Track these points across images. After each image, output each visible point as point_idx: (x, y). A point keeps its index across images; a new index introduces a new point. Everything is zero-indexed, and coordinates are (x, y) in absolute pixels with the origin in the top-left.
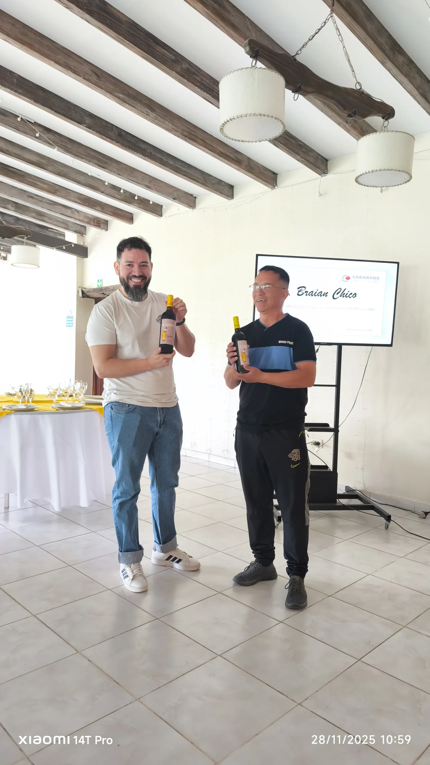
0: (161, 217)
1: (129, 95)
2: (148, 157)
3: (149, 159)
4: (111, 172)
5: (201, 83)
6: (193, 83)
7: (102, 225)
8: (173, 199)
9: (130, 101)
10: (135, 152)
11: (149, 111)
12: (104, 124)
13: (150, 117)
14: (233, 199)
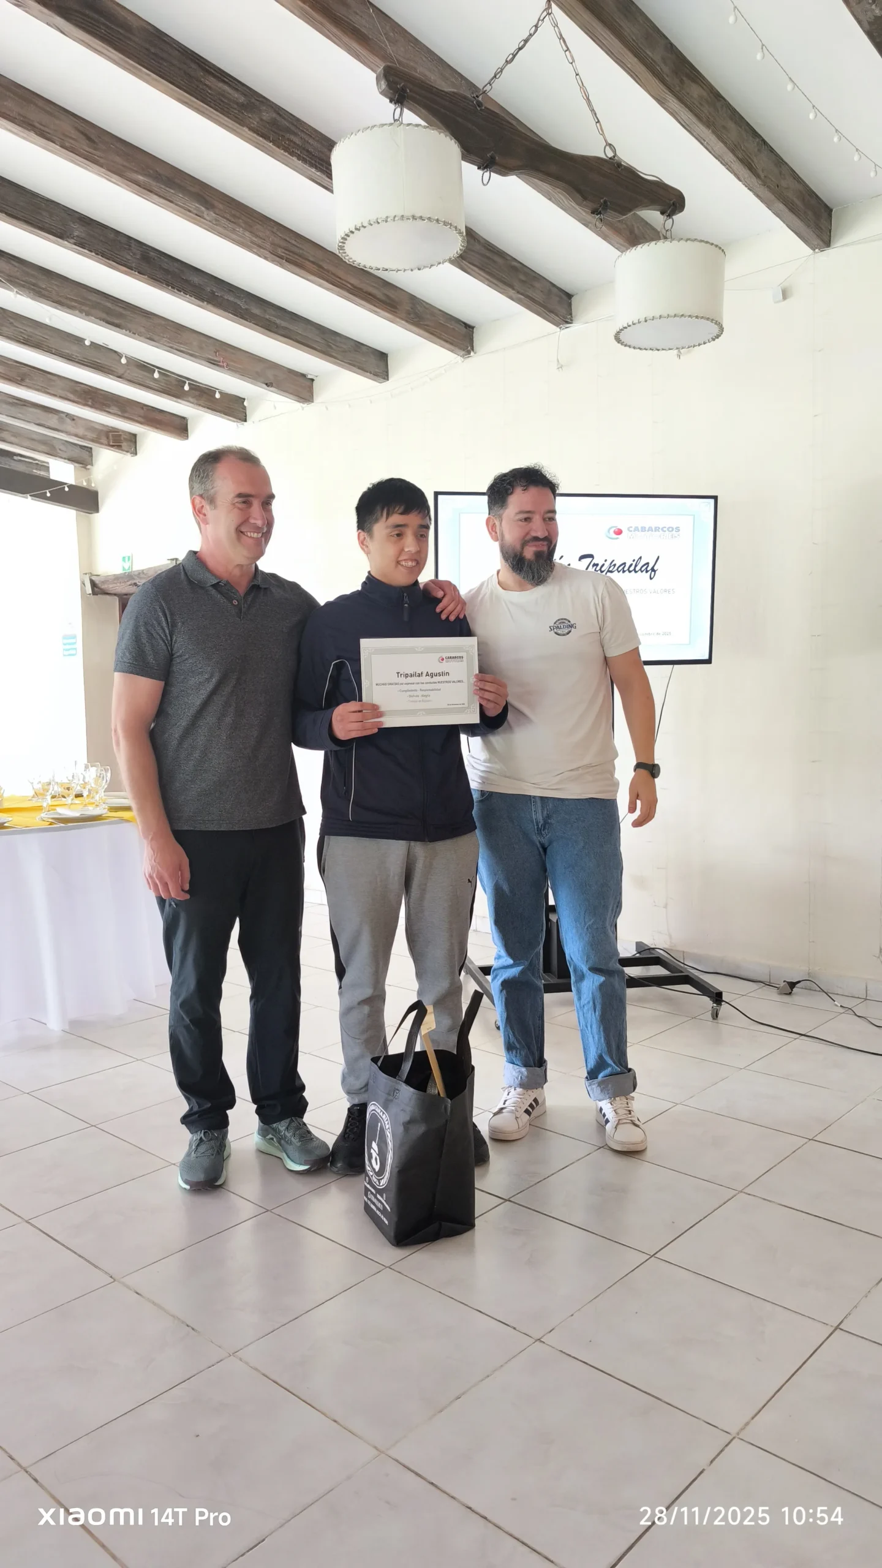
0: (245, 423)
1: (157, 177)
2: (209, 302)
3: (210, 307)
4: (135, 334)
5: (304, 149)
6: (286, 150)
7: (124, 445)
8: (266, 384)
9: (161, 188)
10: (180, 291)
11: (203, 209)
12: (112, 236)
13: (205, 219)
14: (388, 380)
